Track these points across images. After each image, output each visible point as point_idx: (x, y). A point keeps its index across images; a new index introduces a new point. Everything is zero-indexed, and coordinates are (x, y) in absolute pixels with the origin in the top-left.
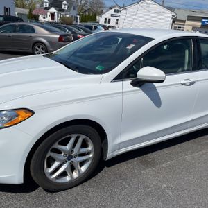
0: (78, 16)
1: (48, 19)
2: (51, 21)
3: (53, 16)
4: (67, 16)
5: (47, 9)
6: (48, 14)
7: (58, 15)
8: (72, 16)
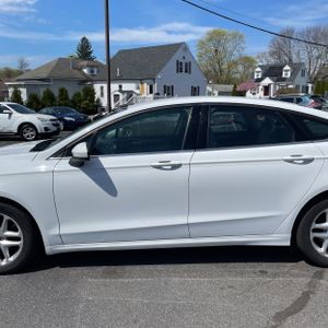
0: (310, 85)
1: (260, 94)
3: (267, 89)
4: (290, 86)
6: (261, 87)
7: (275, 88)
8: (297, 87)
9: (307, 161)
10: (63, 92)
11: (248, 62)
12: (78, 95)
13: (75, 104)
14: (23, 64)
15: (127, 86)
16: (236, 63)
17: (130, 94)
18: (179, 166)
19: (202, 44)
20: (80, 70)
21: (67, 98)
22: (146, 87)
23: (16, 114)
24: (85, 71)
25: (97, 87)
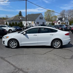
0: (68, 22)
1: (58, 24)
2: (58, 25)
3: (59, 23)
4: (64, 22)
5: (58, 21)
6: (58, 22)
7: (61, 22)
8: (66, 22)
9: (53, 35)
10: (16, 23)
11: (56, 17)
12: (19, 24)
13: (18, 25)
14: (7, 16)
15: (29, 22)
16: (53, 17)
17: (30, 24)
18: (37, 35)
19: (45, 13)
20: (20, 18)
21: (17, 24)
22: (33, 22)
23: (8, 28)
24: (21, 18)
25: (23, 22)
